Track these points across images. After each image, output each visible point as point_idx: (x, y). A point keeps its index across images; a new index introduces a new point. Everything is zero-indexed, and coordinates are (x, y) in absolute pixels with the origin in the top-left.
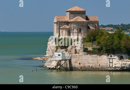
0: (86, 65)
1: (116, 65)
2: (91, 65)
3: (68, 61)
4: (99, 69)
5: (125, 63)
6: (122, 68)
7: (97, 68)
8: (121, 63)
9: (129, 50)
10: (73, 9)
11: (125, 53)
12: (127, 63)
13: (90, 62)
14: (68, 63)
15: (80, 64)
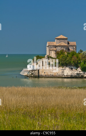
0: (49, 74)
1: (68, 74)
2: (52, 74)
3: (37, 71)
4: (57, 76)
5: (73, 72)
6: (71, 75)
7: (56, 76)
8: (71, 72)
9: (76, 64)
10: (59, 37)
11: (74, 66)
12: (75, 72)
13: (51, 72)
14: (37, 73)
15: (45, 73)
